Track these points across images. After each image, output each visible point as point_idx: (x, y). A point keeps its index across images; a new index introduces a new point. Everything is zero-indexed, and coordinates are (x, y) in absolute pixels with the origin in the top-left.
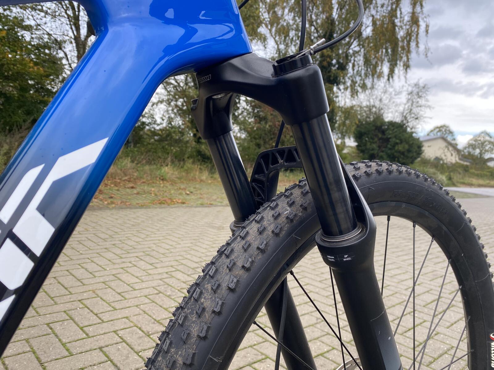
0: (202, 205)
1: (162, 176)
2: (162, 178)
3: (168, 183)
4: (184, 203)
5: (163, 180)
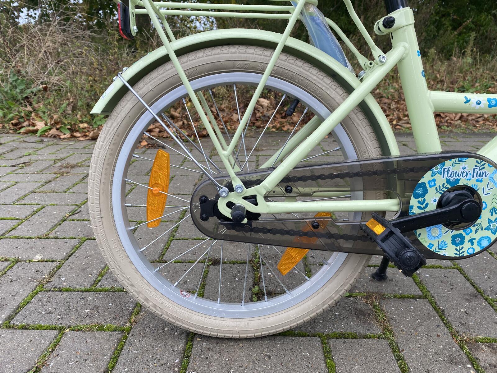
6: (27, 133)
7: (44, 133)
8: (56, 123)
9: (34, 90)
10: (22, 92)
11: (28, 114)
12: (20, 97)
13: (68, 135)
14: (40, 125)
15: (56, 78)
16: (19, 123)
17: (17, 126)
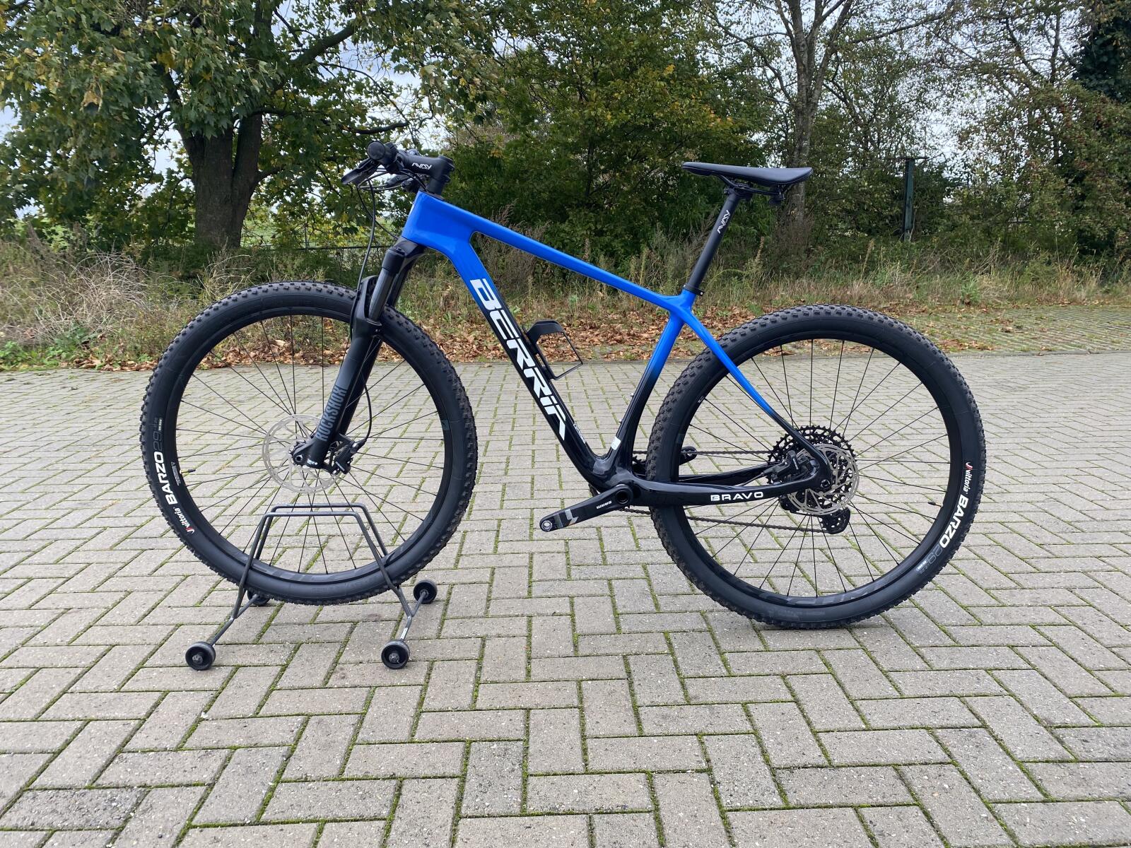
0: (1025, 352)
1: (969, 296)
2: (967, 301)
3: (978, 312)
4: (982, 348)
5: (969, 304)
6: (87, 368)
7: (100, 368)
8: (110, 361)
9: (92, 336)
10: (81, 337)
11: (86, 357)
12: (79, 342)
13: (118, 368)
14: (97, 363)
15: (109, 327)
16: (79, 362)
17: (79, 364)
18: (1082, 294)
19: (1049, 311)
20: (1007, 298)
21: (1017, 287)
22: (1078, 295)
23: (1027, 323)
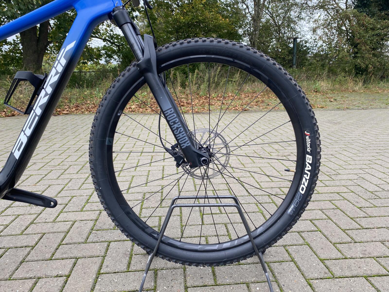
0: (338, 109)
1: (316, 89)
3: (320, 94)
18: (357, 88)
19: (345, 94)
20: (330, 90)
21: (334, 86)
22: (355, 88)
23: (338, 98)
